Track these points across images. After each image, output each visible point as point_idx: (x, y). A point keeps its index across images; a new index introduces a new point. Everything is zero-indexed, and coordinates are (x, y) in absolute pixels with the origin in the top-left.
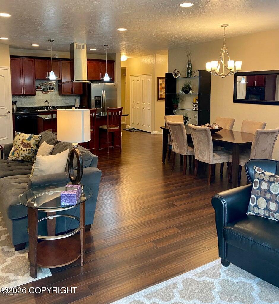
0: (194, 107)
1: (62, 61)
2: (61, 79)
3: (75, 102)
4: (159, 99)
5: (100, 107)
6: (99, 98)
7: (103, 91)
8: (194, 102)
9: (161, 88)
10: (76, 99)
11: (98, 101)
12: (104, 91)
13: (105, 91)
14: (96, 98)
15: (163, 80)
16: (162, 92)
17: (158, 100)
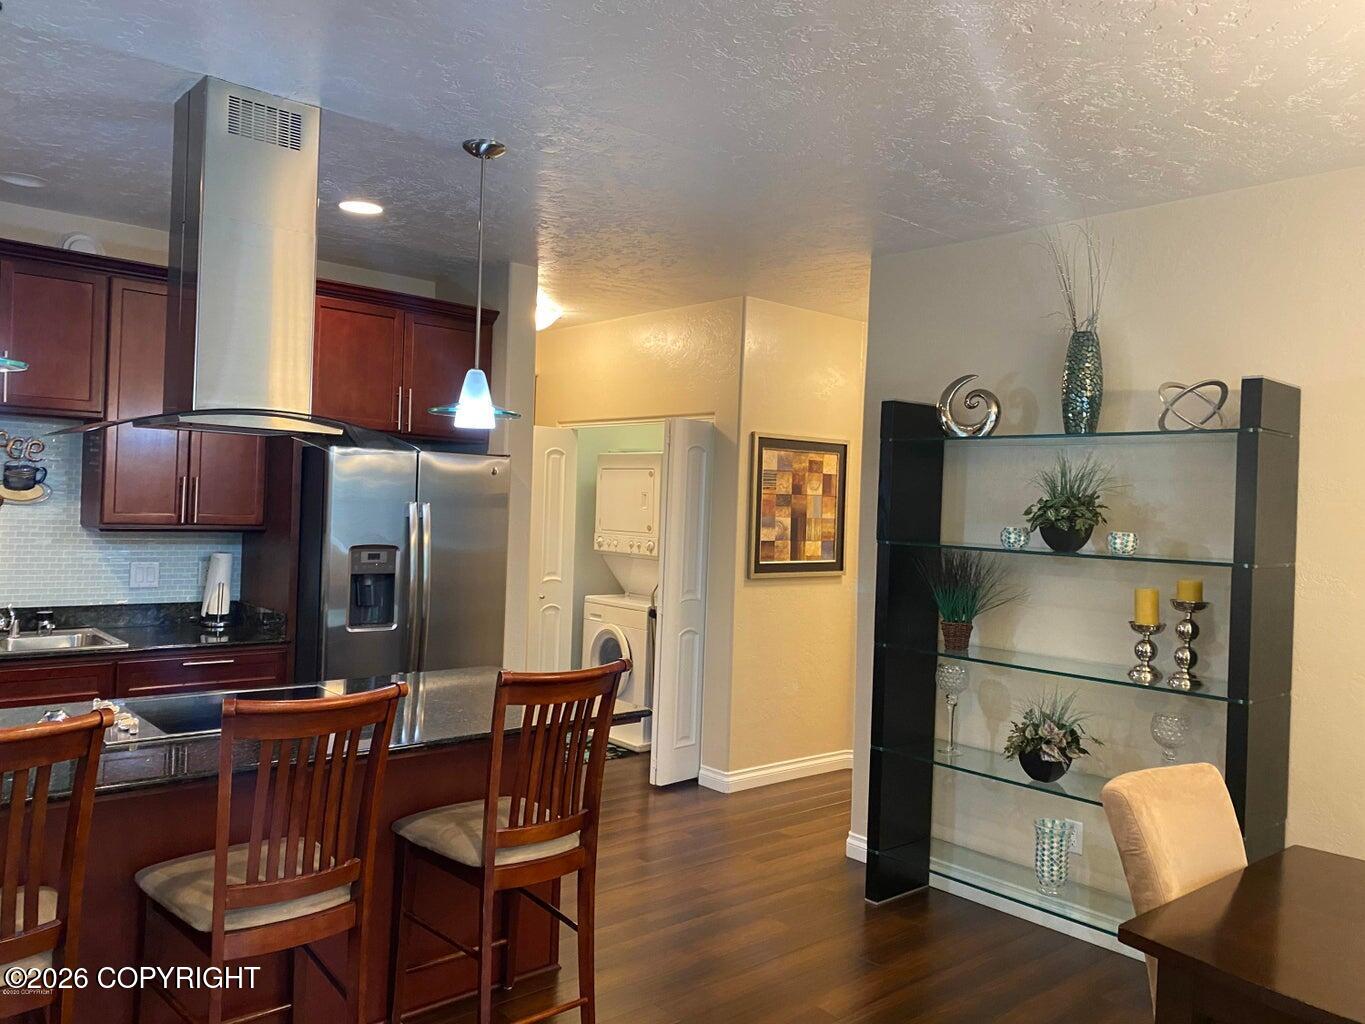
0: (1140, 655)
1: (119, 284)
2: (100, 408)
3: (206, 579)
4: (760, 569)
5: (389, 620)
6: (384, 555)
7: (413, 507)
8: (1147, 619)
9: (768, 502)
10: (208, 560)
11: (377, 577)
12: (420, 510)
13: (426, 509)
14: (365, 555)
15: (782, 453)
16: (771, 525)
17: (753, 575)
